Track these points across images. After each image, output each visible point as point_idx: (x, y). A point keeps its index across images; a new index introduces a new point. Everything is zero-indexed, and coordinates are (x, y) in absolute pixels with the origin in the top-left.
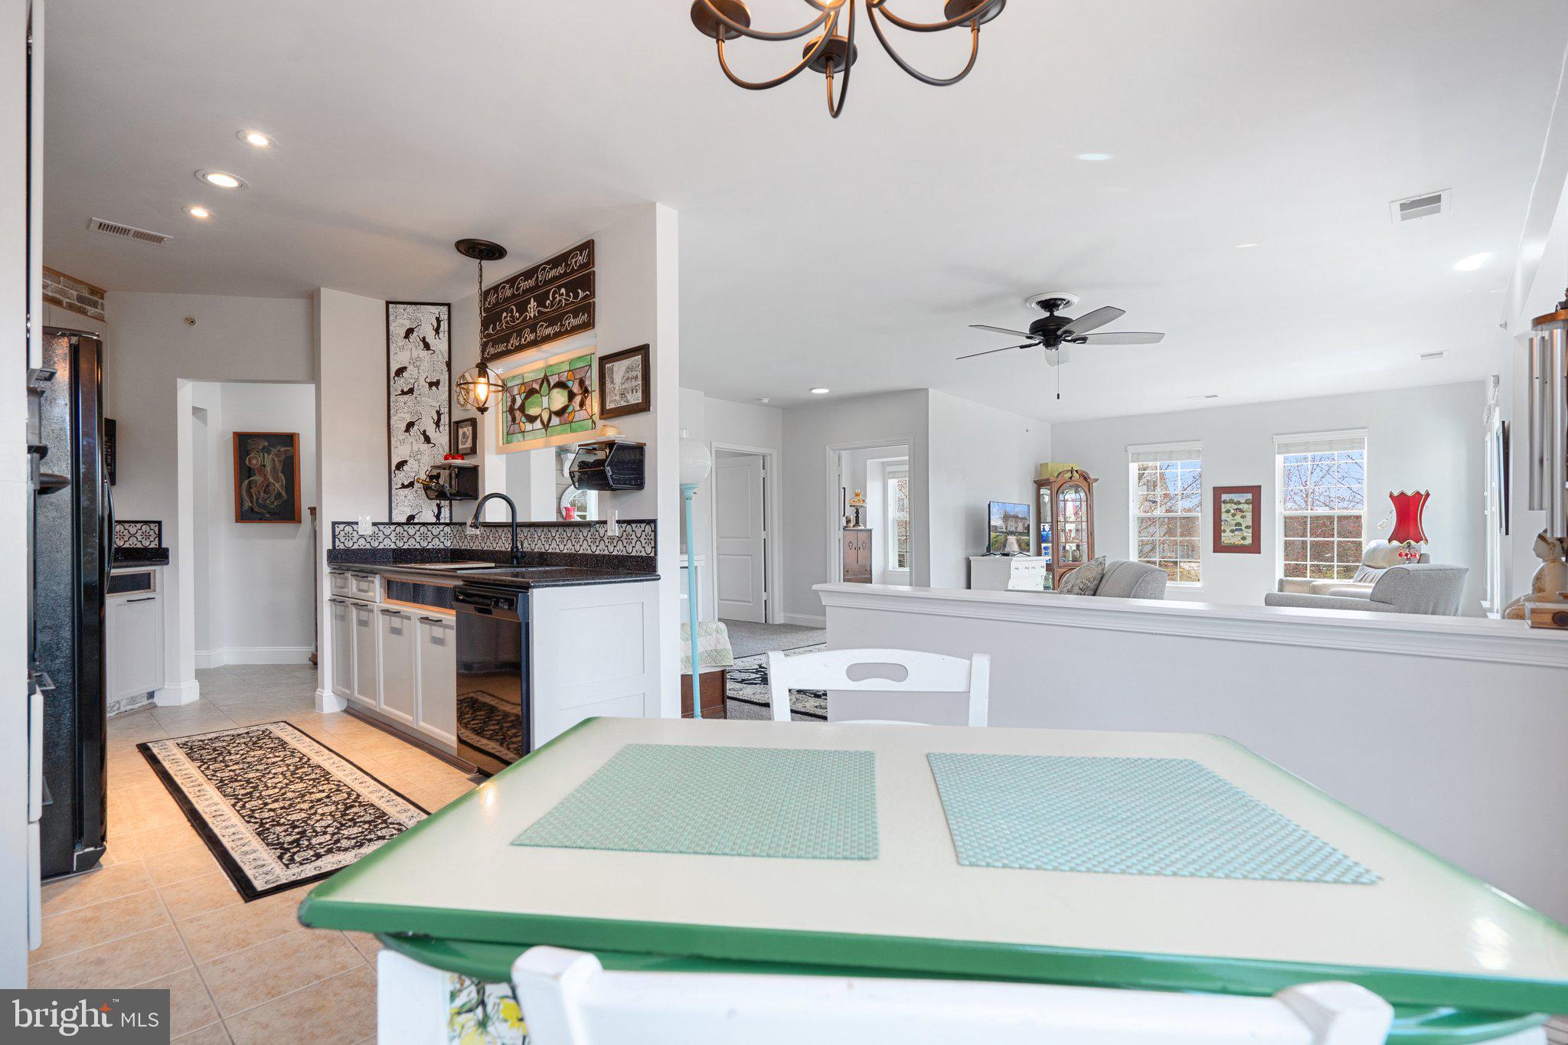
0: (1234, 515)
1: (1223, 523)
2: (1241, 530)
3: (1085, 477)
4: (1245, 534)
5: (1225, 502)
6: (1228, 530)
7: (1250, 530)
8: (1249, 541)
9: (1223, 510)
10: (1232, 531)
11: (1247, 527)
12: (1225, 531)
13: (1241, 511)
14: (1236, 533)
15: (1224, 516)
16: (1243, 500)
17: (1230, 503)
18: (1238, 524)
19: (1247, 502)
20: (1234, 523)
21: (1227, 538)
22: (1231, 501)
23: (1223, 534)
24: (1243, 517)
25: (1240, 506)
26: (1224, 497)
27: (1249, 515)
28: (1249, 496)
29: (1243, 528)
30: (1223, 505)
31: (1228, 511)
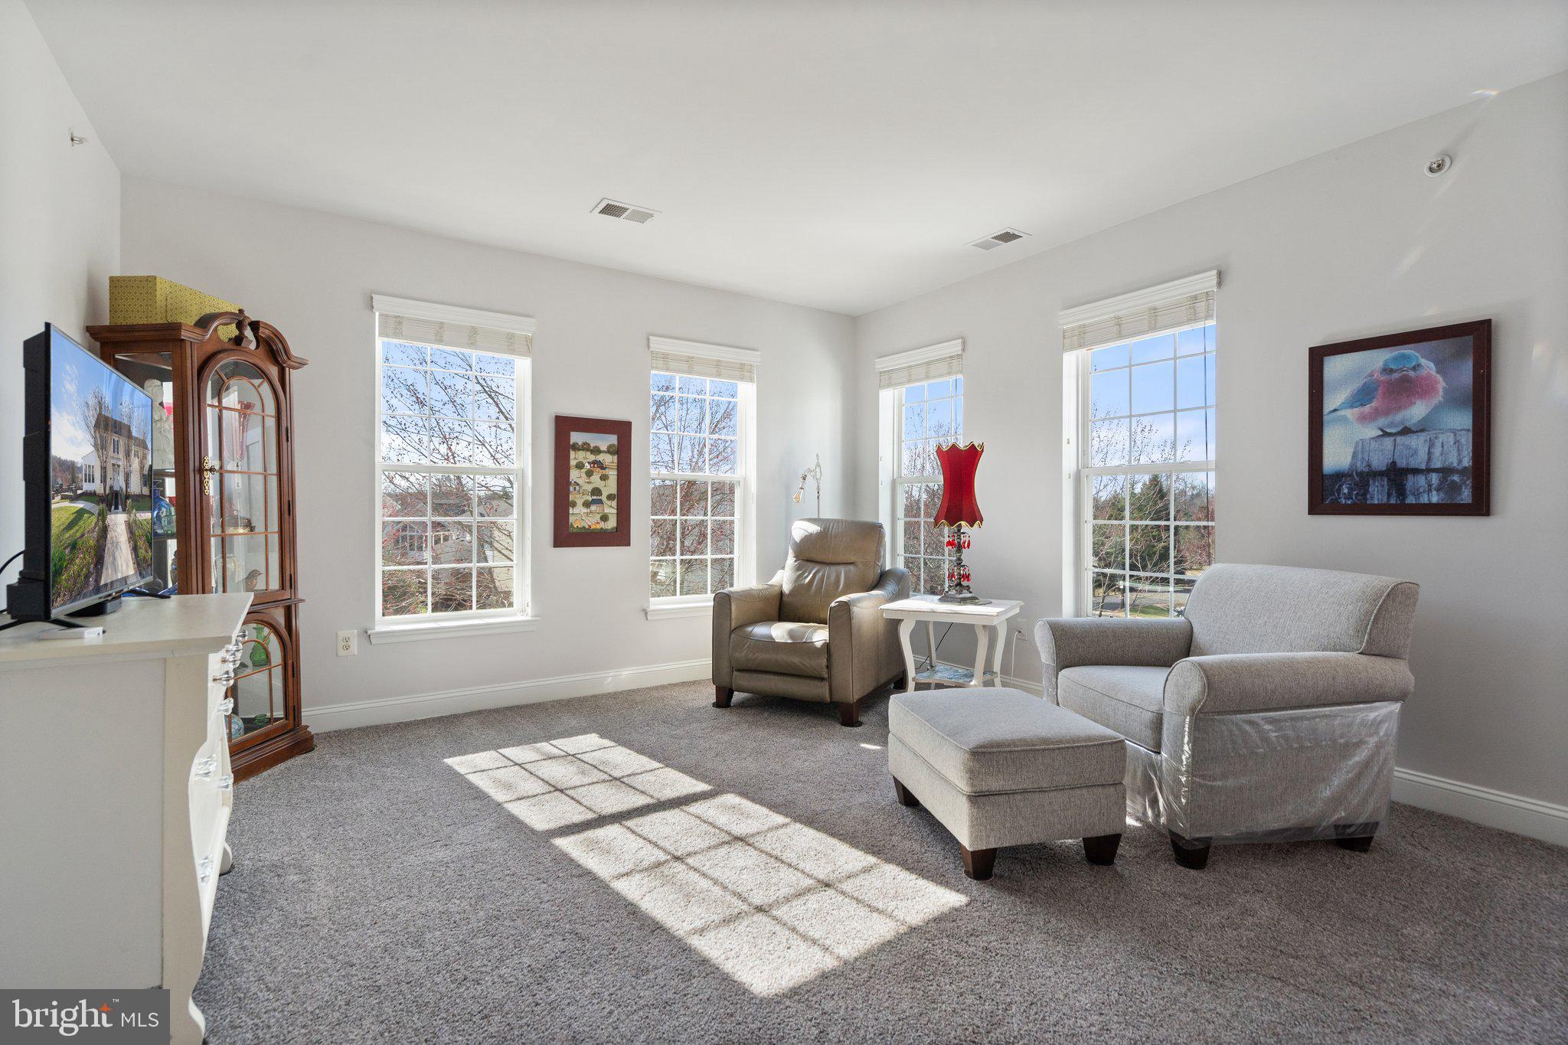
0: (589, 474)
1: (571, 489)
2: (600, 502)
3: (274, 349)
4: (607, 510)
5: (575, 447)
6: (580, 502)
7: (614, 503)
8: (612, 524)
9: (573, 463)
10: (587, 504)
11: (610, 497)
12: (574, 505)
13: (601, 466)
14: (593, 508)
15: (574, 475)
16: (604, 448)
17: (583, 450)
18: (596, 491)
19: (609, 451)
20: (589, 488)
21: (581, 517)
22: (585, 447)
23: (571, 511)
24: (604, 478)
25: (600, 457)
26: (576, 437)
27: (613, 474)
28: (613, 439)
29: (604, 498)
30: (572, 454)
31: (580, 466)
